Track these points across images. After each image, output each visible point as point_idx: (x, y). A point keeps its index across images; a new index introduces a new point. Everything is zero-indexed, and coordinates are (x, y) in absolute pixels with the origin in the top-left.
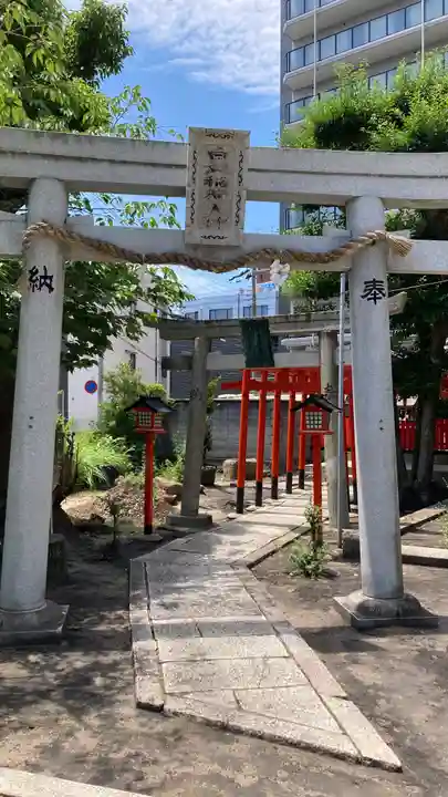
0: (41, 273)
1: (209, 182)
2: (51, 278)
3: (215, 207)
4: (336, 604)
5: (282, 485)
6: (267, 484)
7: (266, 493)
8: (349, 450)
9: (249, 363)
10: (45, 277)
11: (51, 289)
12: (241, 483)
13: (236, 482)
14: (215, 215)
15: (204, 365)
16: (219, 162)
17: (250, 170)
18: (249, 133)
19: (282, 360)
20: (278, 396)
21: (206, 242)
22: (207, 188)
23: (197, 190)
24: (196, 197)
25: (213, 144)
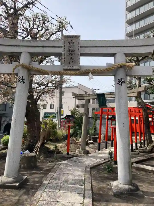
1: (69, 51)
2: (24, 79)
10: (23, 79)
15: (88, 107)
16: (72, 45)
18: (80, 36)
21: (69, 68)
22: (69, 53)
23: (66, 53)
24: (66, 55)
25: (70, 40)
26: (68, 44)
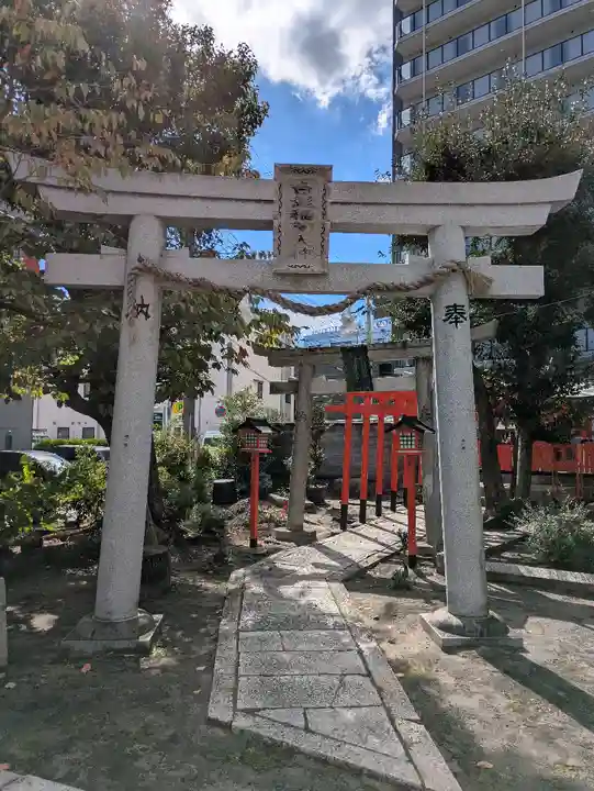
0: (139, 302)
1: (295, 215)
2: (147, 306)
3: (301, 239)
4: (422, 619)
9: (349, 388)
10: (143, 305)
11: (147, 316)
14: (301, 246)
16: (303, 196)
17: (333, 203)
18: (331, 168)
21: (293, 270)
23: (285, 222)
24: (283, 229)
25: (297, 179)
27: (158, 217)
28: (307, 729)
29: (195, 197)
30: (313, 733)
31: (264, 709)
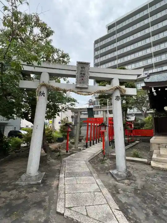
0: (42, 92)
1: (81, 74)
2: (44, 94)
3: (82, 79)
4: (110, 172)
5: (95, 142)
6: (92, 142)
7: (92, 143)
8: (110, 135)
9: (89, 117)
10: (43, 93)
11: (44, 96)
12: (87, 141)
13: (86, 141)
15: (80, 117)
17: (90, 72)
18: (90, 63)
19: (95, 116)
20: (94, 124)
21: (80, 86)
22: (81, 75)
23: (78, 75)
24: (78, 77)
25: (82, 65)
26: (81, 69)
27: (48, 73)
28: (87, 215)
29: (57, 69)
30: (89, 217)
31: (73, 207)
